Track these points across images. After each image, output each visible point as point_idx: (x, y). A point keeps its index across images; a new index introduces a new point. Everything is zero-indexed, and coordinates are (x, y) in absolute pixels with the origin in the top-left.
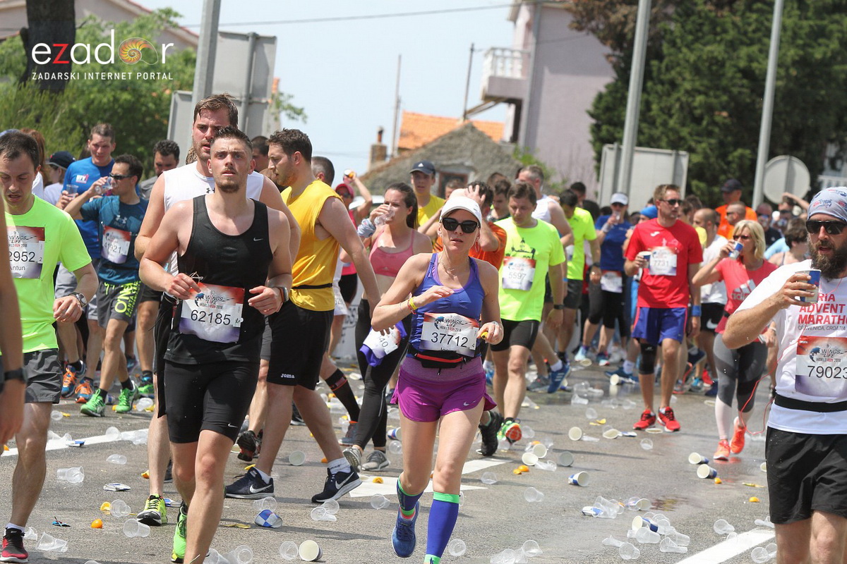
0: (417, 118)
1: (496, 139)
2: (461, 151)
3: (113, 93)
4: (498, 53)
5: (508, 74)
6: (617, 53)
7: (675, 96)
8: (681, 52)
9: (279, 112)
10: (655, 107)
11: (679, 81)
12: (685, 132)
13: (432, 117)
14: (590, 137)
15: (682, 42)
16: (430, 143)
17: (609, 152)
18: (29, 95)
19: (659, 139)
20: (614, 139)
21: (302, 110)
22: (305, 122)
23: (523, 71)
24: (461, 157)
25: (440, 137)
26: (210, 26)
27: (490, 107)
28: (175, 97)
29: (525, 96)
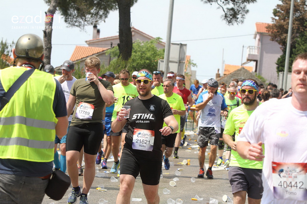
0: (229, 66)
1: (251, 72)
2: (241, 75)
3: (144, 61)
4: (251, 47)
5: (254, 53)
6: (283, 47)
8: (301, 46)
9: (190, 65)
13: (233, 66)
14: (276, 70)
15: (301, 43)
16: (232, 73)
17: (281, 74)
20: (282, 70)
21: (196, 64)
23: (258, 52)
24: (240, 76)
25: (235, 71)
26: (168, 42)
27: (249, 62)
28: (159, 61)
29: (258, 59)
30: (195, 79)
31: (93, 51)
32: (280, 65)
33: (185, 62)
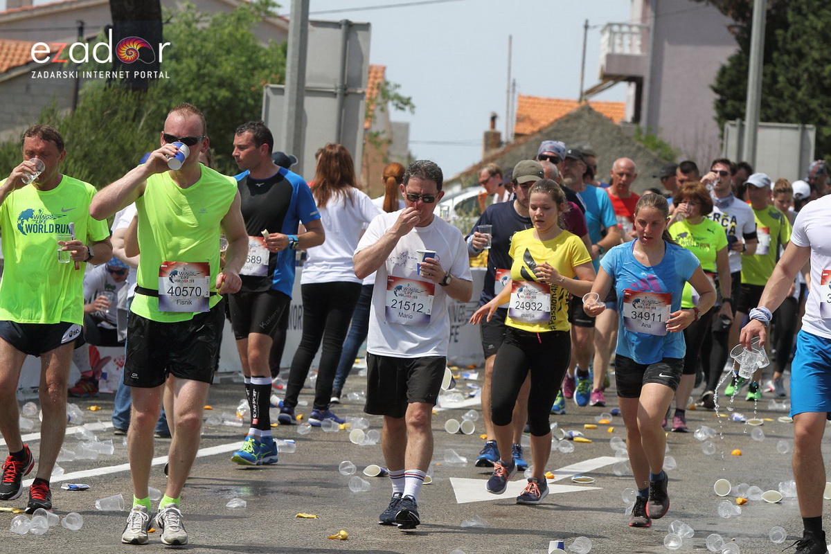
0: (532, 101)
1: (617, 121)
2: (579, 134)
3: (210, 90)
4: (616, 28)
5: (627, 51)
6: (740, 23)
7: (803, 66)
8: (807, 19)
9: (386, 103)
10: (781, 79)
11: (806, 50)
12: (814, 104)
13: (549, 100)
14: (714, 113)
15: (808, 7)
16: (545, 128)
17: (731, 129)
18: (114, 95)
19: (788, 112)
20: (739, 115)
21: (409, 99)
22: (413, 113)
23: (642, 47)
24: (578, 141)
25: (556, 120)
27: (610, 86)
28: (266, 91)
29: (646, 74)
30: (405, 154)
31: (10, 57)
32: (727, 92)
33: (364, 93)
